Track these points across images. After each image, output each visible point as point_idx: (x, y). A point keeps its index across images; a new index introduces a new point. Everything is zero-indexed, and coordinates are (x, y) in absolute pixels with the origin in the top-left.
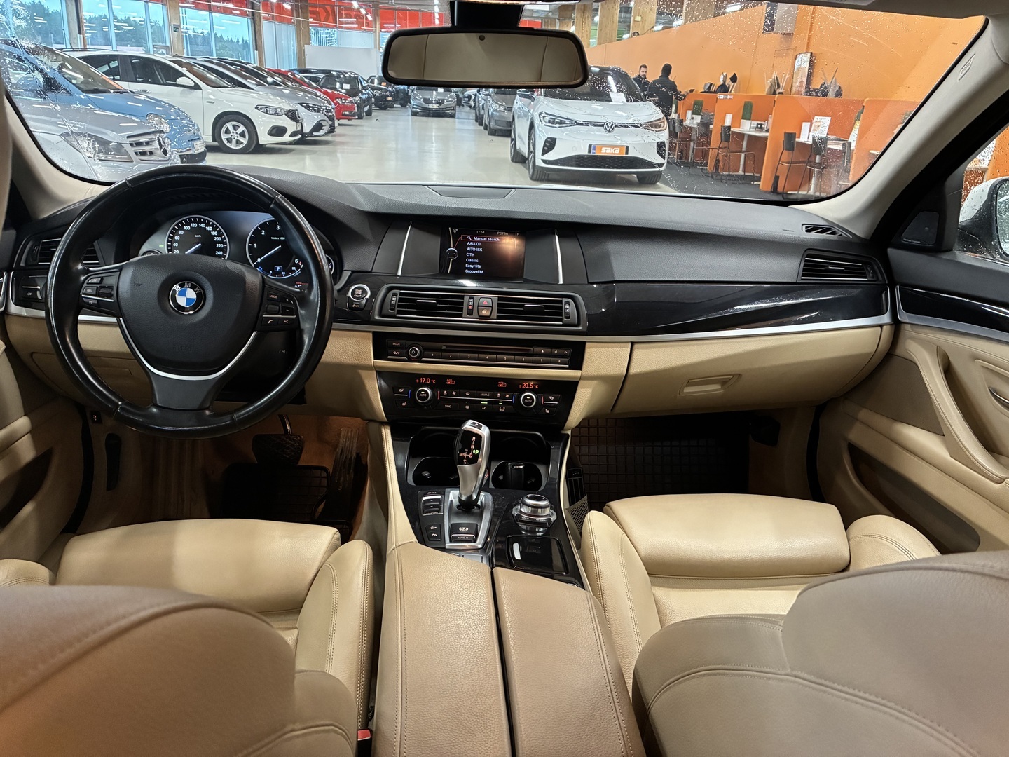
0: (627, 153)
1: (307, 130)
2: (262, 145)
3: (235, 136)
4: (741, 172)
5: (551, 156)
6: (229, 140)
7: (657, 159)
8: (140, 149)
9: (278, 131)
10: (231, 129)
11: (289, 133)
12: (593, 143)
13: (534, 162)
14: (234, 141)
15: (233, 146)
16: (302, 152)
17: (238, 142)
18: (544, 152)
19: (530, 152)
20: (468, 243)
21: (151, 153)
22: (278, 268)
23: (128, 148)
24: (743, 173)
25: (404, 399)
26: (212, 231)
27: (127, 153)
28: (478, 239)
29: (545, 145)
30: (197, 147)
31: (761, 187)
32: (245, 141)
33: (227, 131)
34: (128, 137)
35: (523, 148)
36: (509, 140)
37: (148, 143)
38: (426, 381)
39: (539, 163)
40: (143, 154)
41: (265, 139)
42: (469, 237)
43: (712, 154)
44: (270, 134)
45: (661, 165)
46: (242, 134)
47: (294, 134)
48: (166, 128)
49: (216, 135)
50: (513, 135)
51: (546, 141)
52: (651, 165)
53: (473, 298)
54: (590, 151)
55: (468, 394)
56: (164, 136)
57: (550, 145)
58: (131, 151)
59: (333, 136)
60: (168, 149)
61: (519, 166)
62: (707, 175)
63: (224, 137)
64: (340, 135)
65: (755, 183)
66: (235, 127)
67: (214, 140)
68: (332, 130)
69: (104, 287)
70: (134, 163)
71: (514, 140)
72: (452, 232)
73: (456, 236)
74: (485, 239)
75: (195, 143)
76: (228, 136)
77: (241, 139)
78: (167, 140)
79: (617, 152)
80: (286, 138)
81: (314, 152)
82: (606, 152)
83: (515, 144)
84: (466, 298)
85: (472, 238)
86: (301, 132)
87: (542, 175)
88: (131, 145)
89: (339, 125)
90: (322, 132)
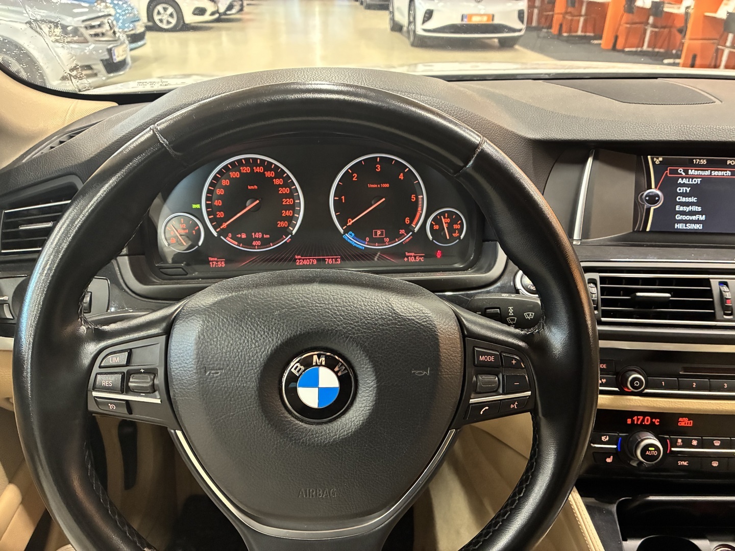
0: (493, 20)
1: (222, 10)
2: (187, 24)
3: (165, 17)
4: (579, 33)
5: (431, 25)
6: (161, 21)
7: (517, 25)
8: (93, 32)
9: (200, 11)
10: (162, 11)
11: (208, 12)
12: (466, 12)
13: (414, 31)
14: (165, 22)
15: (164, 26)
16: (220, 29)
17: (168, 23)
18: (424, 22)
19: (410, 23)
20: (680, 181)
21: (103, 34)
22: (379, 232)
23: (83, 30)
24: (583, 34)
25: (608, 452)
26: (275, 178)
27: (82, 35)
28: (696, 173)
29: (425, 16)
30: (138, 27)
31: (602, 46)
32: (173, 21)
33: (159, 13)
34: (84, 21)
35: (402, 18)
36: (387, 13)
37: (99, 26)
38: (643, 420)
39: (420, 32)
40: (96, 35)
41: (189, 18)
42: (681, 170)
43: (557, 19)
44: (194, 13)
45: (520, 30)
46: (171, 15)
47: (213, 14)
48: (112, 12)
49: (150, 17)
50: (391, 9)
51: (426, 13)
52: (514, 30)
53: (726, 284)
54: (462, 20)
55: (717, 443)
56: (112, 18)
57: (429, 15)
58: (87, 33)
59: (242, 14)
60: (116, 30)
61: (397, 34)
62: (553, 37)
63: (157, 18)
64: (248, 13)
65: (596, 42)
66: (165, 9)
67: (149, 20)
68: (241, 10)
69: (138, 372)
70: (90, 43)
71: (392, 13)
72: (654, 163)
73: (659, 169)
74: (707, 173)
75: (136, 24)
76: (160, 17)
77: (170, 20)
78: (115, 23)
79: (484, 20)
80: (207, 17)
81: (228, 29)
82: (476, 20)
83: (393, 16)
84: (715, 284)
85: (686, 172)
86: (217, 12)
87: (422, 43)
88: (86, 28)
89: (248, 5)
90: (234, 11)
